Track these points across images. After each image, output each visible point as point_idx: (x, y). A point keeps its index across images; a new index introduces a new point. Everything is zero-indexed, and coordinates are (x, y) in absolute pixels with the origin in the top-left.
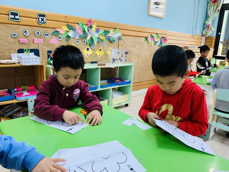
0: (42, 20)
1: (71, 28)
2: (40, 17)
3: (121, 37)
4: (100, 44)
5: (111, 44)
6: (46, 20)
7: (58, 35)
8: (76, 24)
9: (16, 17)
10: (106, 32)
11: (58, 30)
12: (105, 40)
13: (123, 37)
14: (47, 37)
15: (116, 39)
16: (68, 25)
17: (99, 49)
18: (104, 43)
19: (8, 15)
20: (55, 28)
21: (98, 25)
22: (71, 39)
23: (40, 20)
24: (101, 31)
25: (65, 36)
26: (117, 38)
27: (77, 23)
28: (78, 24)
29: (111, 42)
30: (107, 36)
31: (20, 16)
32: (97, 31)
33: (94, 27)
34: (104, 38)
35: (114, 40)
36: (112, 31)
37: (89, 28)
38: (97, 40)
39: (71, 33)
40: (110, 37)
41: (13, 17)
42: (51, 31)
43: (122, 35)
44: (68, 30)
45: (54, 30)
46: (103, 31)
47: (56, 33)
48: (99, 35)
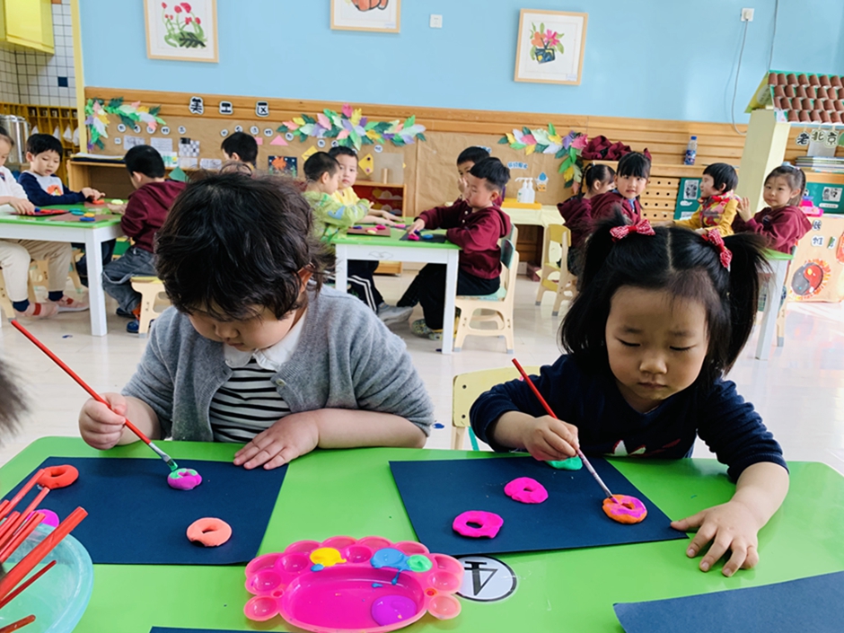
0: (263, 110)
1: (309, 120)
2: (260, 107)
3: (425, 135)
4: (367, 147)
5: (396, 149)
6: (269, 109)
7: (286, 132)
8: (319, 115)
9: (229, 109)
10: (383, 126)
11: (286, 124)
12: (382, 141)
13: (428, 136)
14: (268, 135)
15: (409, 137)
16: (304, 115)
17: (366, 157)
18: (378, 146)
19: (218, 107)
20: (281, 121)
21: (366, 112)
22: (309, 138)
23: (260, 110)
24: (371, 125)
25: (297, 133)
26: (413, 136)
27: (321, 110)
28: (323, 112)
29: (395, 146)
30: (386, 132)
31: (233, 107)
32: (363, 123)
33: (356, 116)
34: (377, 137)
35: (403, 142)
36: (396, 122)
37: (344, 120)
38: (360, 141)
39: (307, 129)
40: (393, 135)
41: (224, 108)
42: (276, 126)
43: (427, 130)
44: (303, 123)
45: (280, 124)
46: (377, 123)
47: (283, 130)
48: (367, 131)
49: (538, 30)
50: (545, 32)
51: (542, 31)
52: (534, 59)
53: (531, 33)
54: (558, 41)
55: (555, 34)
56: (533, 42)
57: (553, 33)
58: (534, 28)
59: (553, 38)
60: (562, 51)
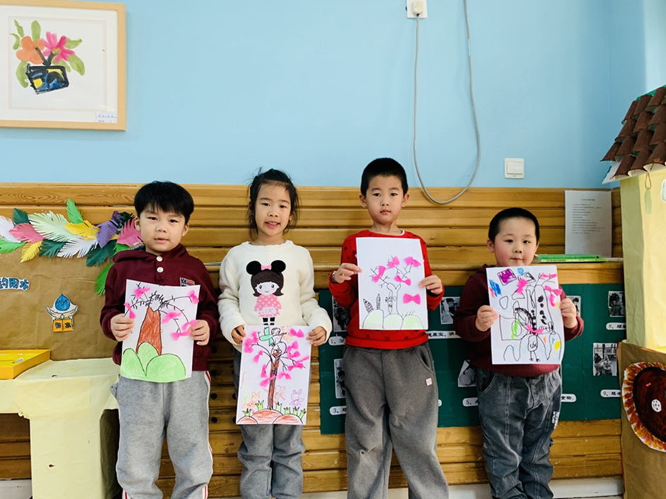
49: (28, 32)
50: (43, 36)
51: (36, 35)
52: (25, 85)
53: (14, 40)
54: (72, 53)
55: (63, 39)
56: (19, 55)
57: (58, 39)
58: (20, 29)
59: (62, 46)
60: (81, 69)
